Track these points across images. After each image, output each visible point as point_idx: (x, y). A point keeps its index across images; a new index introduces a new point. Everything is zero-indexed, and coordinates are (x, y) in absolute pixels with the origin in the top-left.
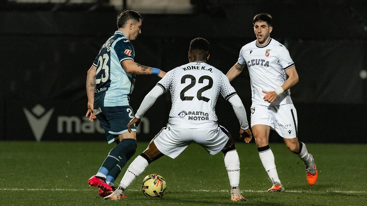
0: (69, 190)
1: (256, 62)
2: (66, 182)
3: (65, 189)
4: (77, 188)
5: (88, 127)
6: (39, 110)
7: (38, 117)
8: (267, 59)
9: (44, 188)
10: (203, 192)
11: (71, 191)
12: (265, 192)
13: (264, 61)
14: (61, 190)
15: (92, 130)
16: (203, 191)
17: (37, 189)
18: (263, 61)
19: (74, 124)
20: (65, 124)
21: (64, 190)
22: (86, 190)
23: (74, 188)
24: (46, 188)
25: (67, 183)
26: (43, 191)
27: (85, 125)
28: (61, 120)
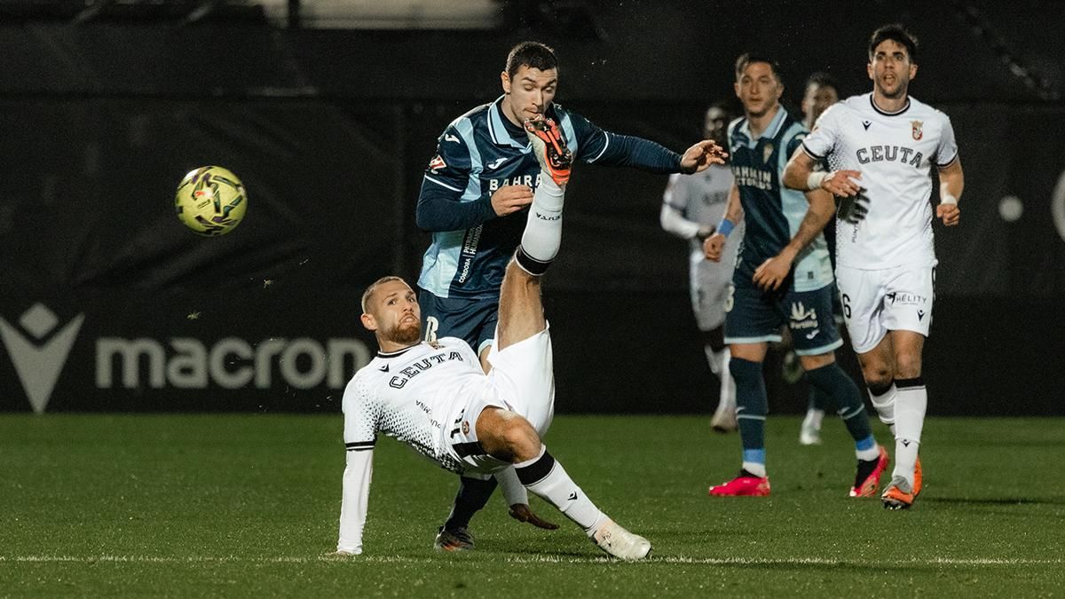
0: (141, 558)
1: (887, 153)
2: (131, 535)
3: (128, 557)
4: (163, 553)
5: (186, 371)
6: (39, 319)
7: (39, 342)
8: (917, 147)
9: (65, 552)
10: (542, 563)
11: (146, 563)
12: (727, 563)
13: (910, 151)
14: (116, 559)
15: (198, 380)
16: (543, 560)
17: (46, 558)
18: (907, 151)
19: (144, 360)
20: (117, 360)
21: (124, 558)
22: (191, 559)
23: (155, 554)
24: (71, 554)
25: (132, 538)
26: (65, 564)
27: (177, 363)
28: (105, 348)
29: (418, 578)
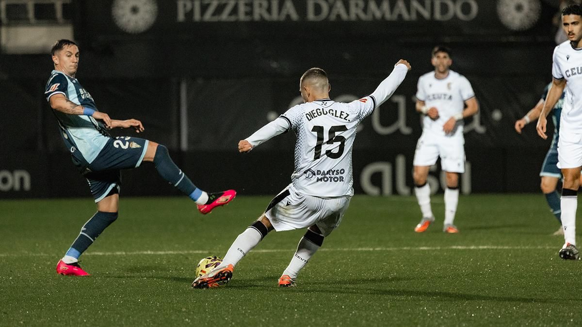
29: (49, 261)
